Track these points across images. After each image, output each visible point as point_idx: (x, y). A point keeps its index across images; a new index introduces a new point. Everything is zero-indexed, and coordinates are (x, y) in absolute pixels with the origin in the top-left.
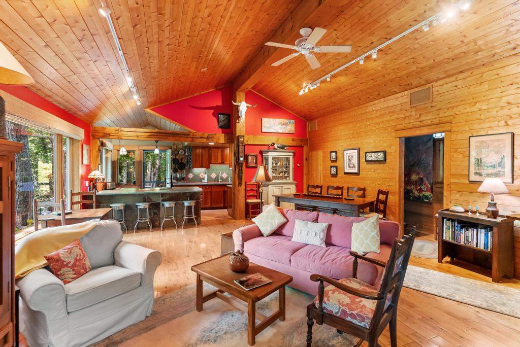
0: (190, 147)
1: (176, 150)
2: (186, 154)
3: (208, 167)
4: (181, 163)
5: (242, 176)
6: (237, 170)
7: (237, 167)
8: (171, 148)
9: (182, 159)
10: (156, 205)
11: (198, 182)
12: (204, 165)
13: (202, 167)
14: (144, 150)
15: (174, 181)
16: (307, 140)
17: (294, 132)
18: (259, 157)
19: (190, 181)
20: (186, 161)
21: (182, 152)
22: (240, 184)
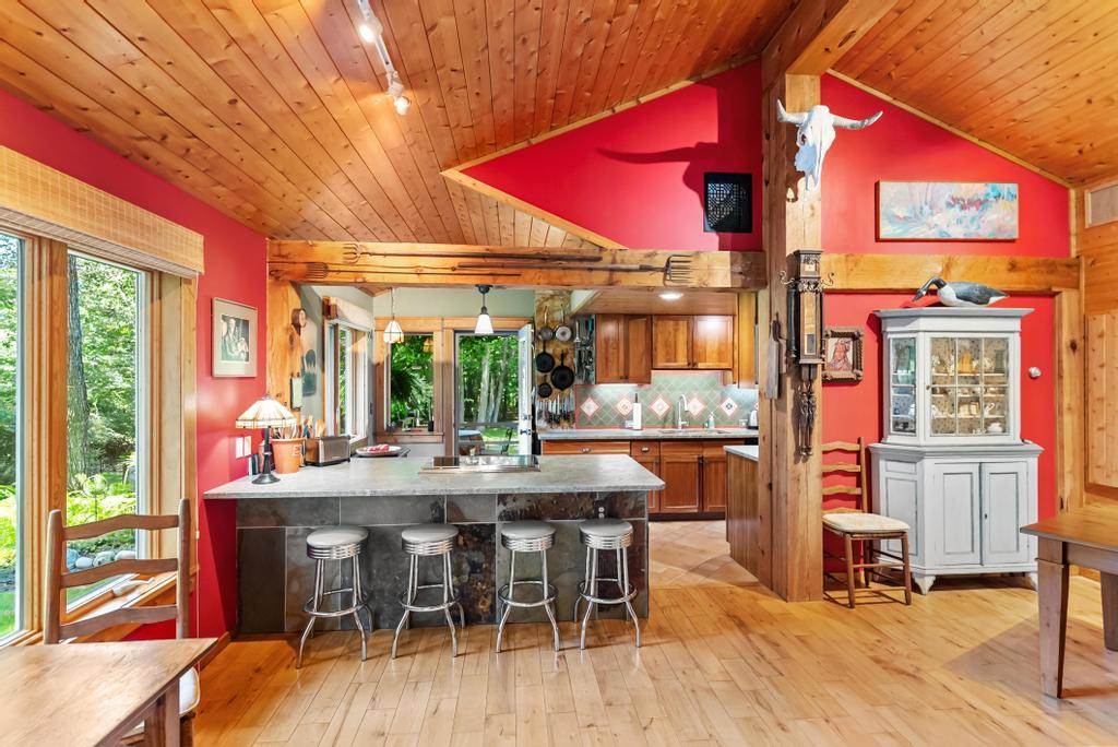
0: (589, 315)
1: (546, 327)
2: (577, 339)
3: (644, 380)
4: (562, 367)
5: (810, 420)
6: (790, 393)
7: (788, 381)
8: (532, 322)
9: (563, 356)
10: (478, 535)
11: (612, 426)
12: (631, 373)
13: (625, 378)
14: (456, 332)
15: (541, 423)
16: (1074, 266)
17: (1015, 235)
18: (869, 340)
19: (589, 425)
20: (575, 361)
21: (563, 334)
22: (803, 451)
